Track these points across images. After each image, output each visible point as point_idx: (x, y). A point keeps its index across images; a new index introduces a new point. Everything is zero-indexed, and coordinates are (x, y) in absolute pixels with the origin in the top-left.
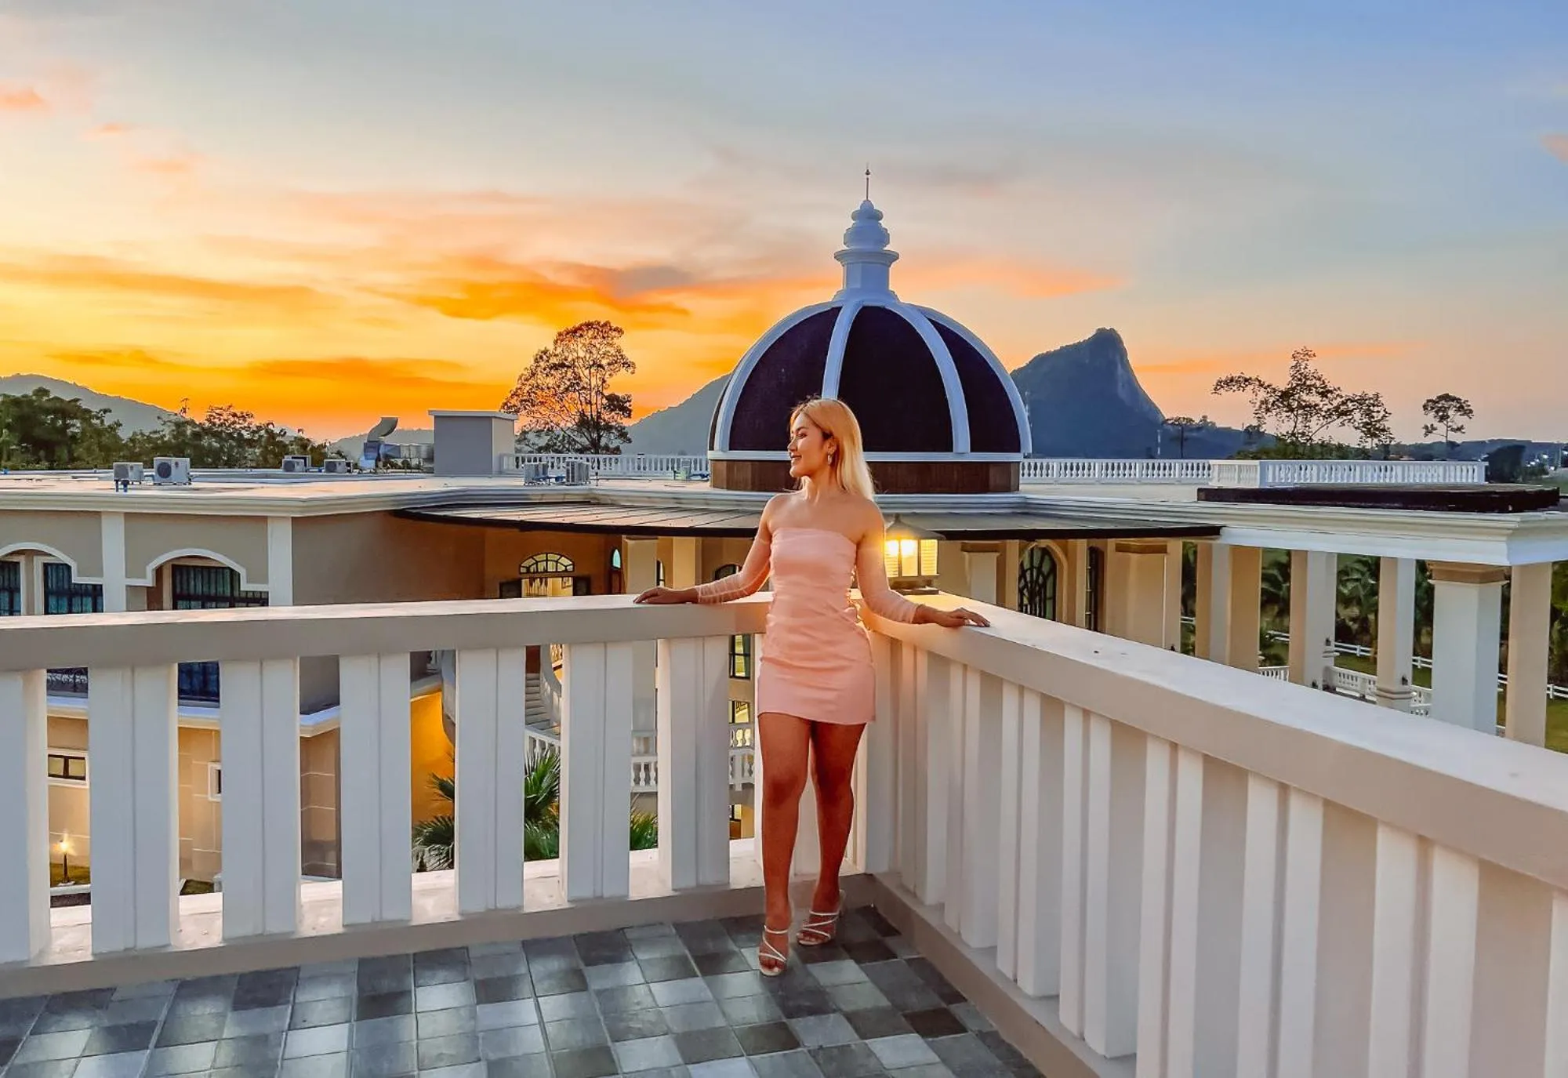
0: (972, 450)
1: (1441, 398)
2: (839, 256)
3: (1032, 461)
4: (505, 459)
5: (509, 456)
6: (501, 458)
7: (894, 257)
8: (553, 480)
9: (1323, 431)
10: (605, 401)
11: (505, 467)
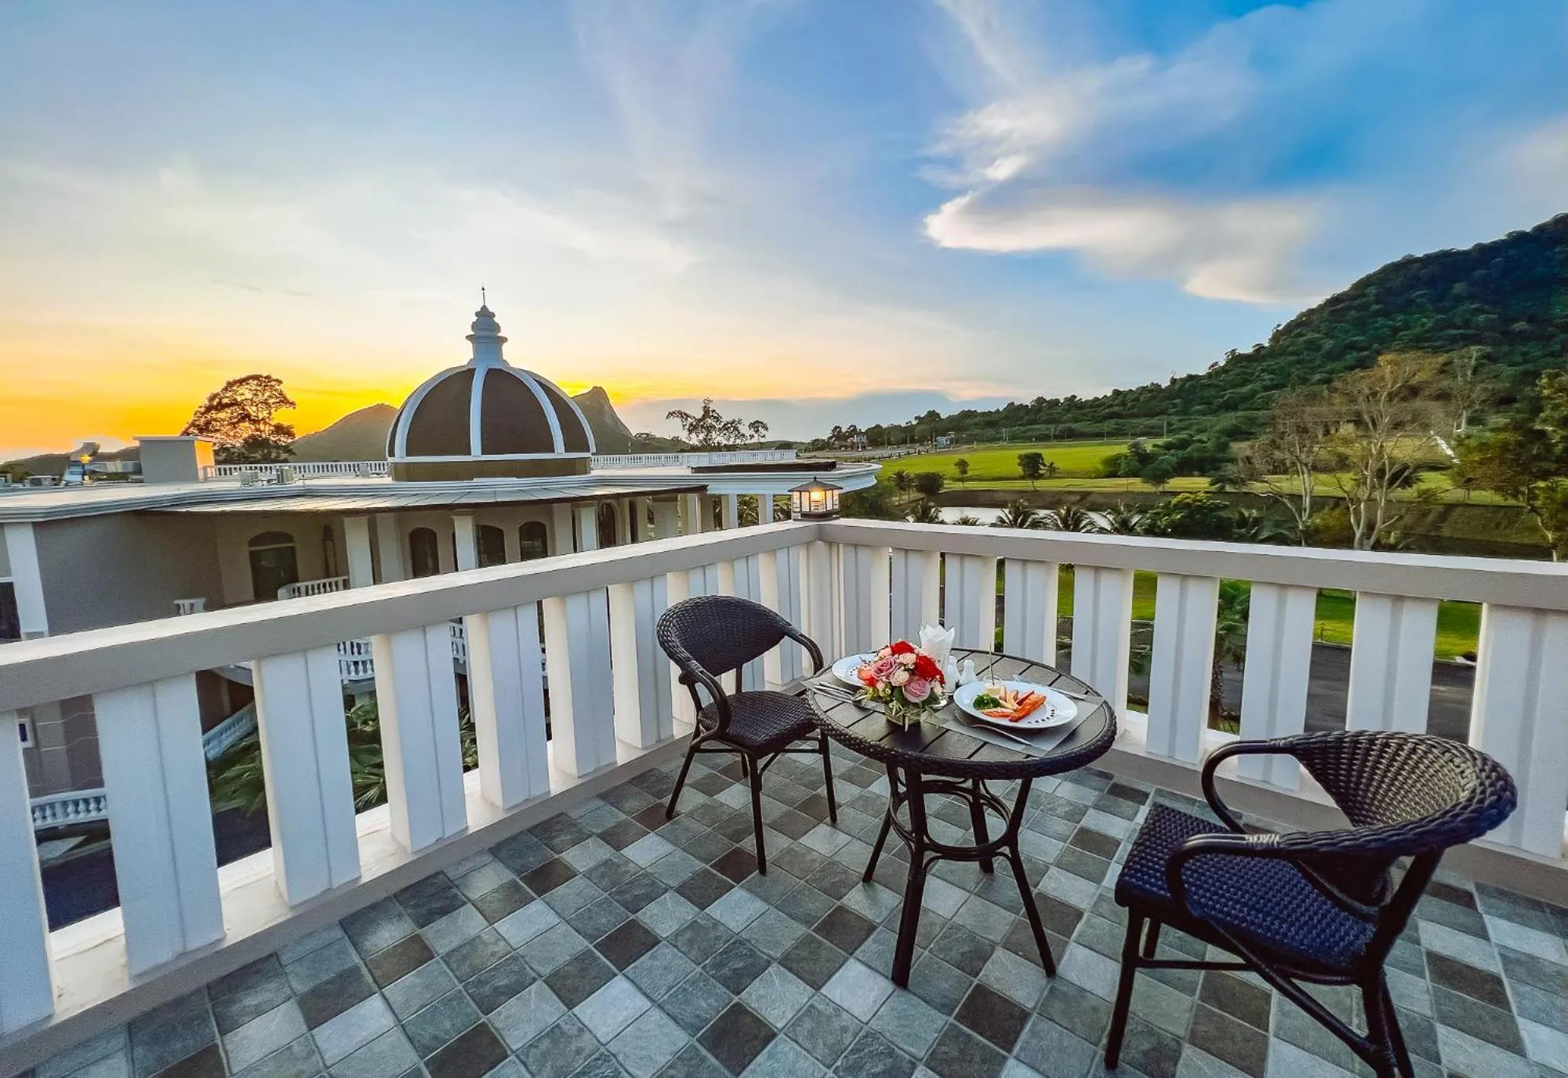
0: (566, 451)
1: (755, 423)
2: (469, 337)
3: (596, 457)
4: (209, 469)
5: (211, 467)
6: (205, 468)
7: (504, 340)
8: (265, 483)
9: (718, 438)
10: (272, 428)
11: (209, 475)
